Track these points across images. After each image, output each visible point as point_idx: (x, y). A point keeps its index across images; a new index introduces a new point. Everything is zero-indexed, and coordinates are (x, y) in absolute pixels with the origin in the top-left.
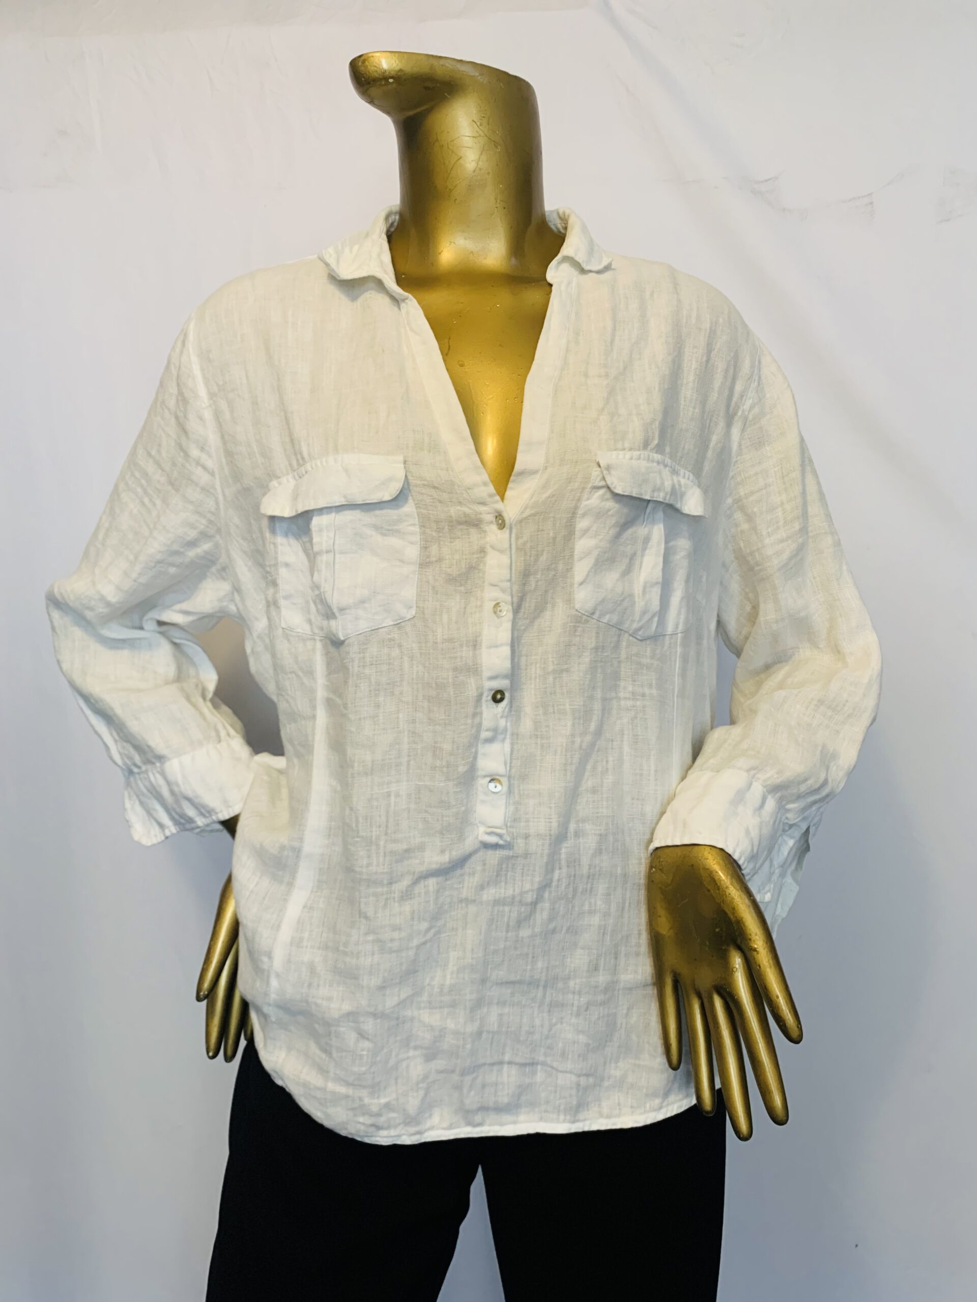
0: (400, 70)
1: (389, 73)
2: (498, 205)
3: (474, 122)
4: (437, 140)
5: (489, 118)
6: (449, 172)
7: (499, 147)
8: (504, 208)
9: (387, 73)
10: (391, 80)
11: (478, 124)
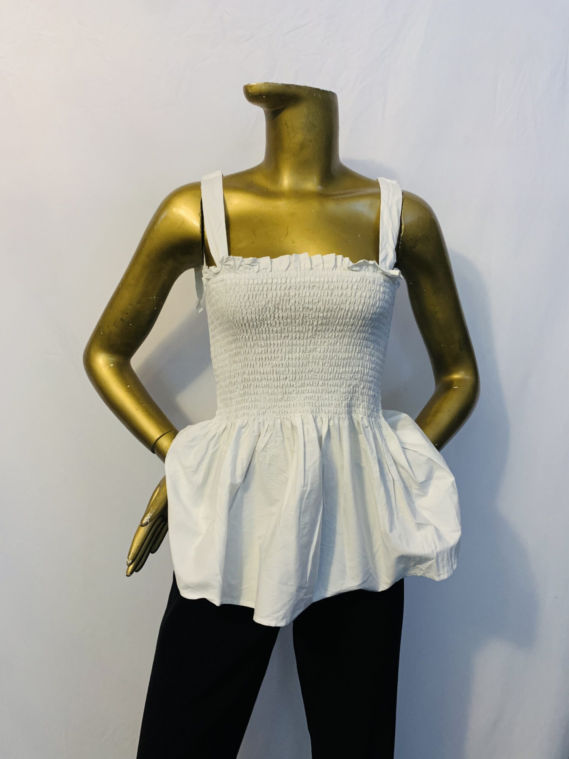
0: (269, 92)
1: (264, 93)
2: (315, 157)
3: (305, 116)
4: (286, 124)
5: (312, 115)
6: (291, 140)
7: (317, 128)
8: (318, 159)
9: (261, 92)
10: (264, 97)
11: (307, 117)
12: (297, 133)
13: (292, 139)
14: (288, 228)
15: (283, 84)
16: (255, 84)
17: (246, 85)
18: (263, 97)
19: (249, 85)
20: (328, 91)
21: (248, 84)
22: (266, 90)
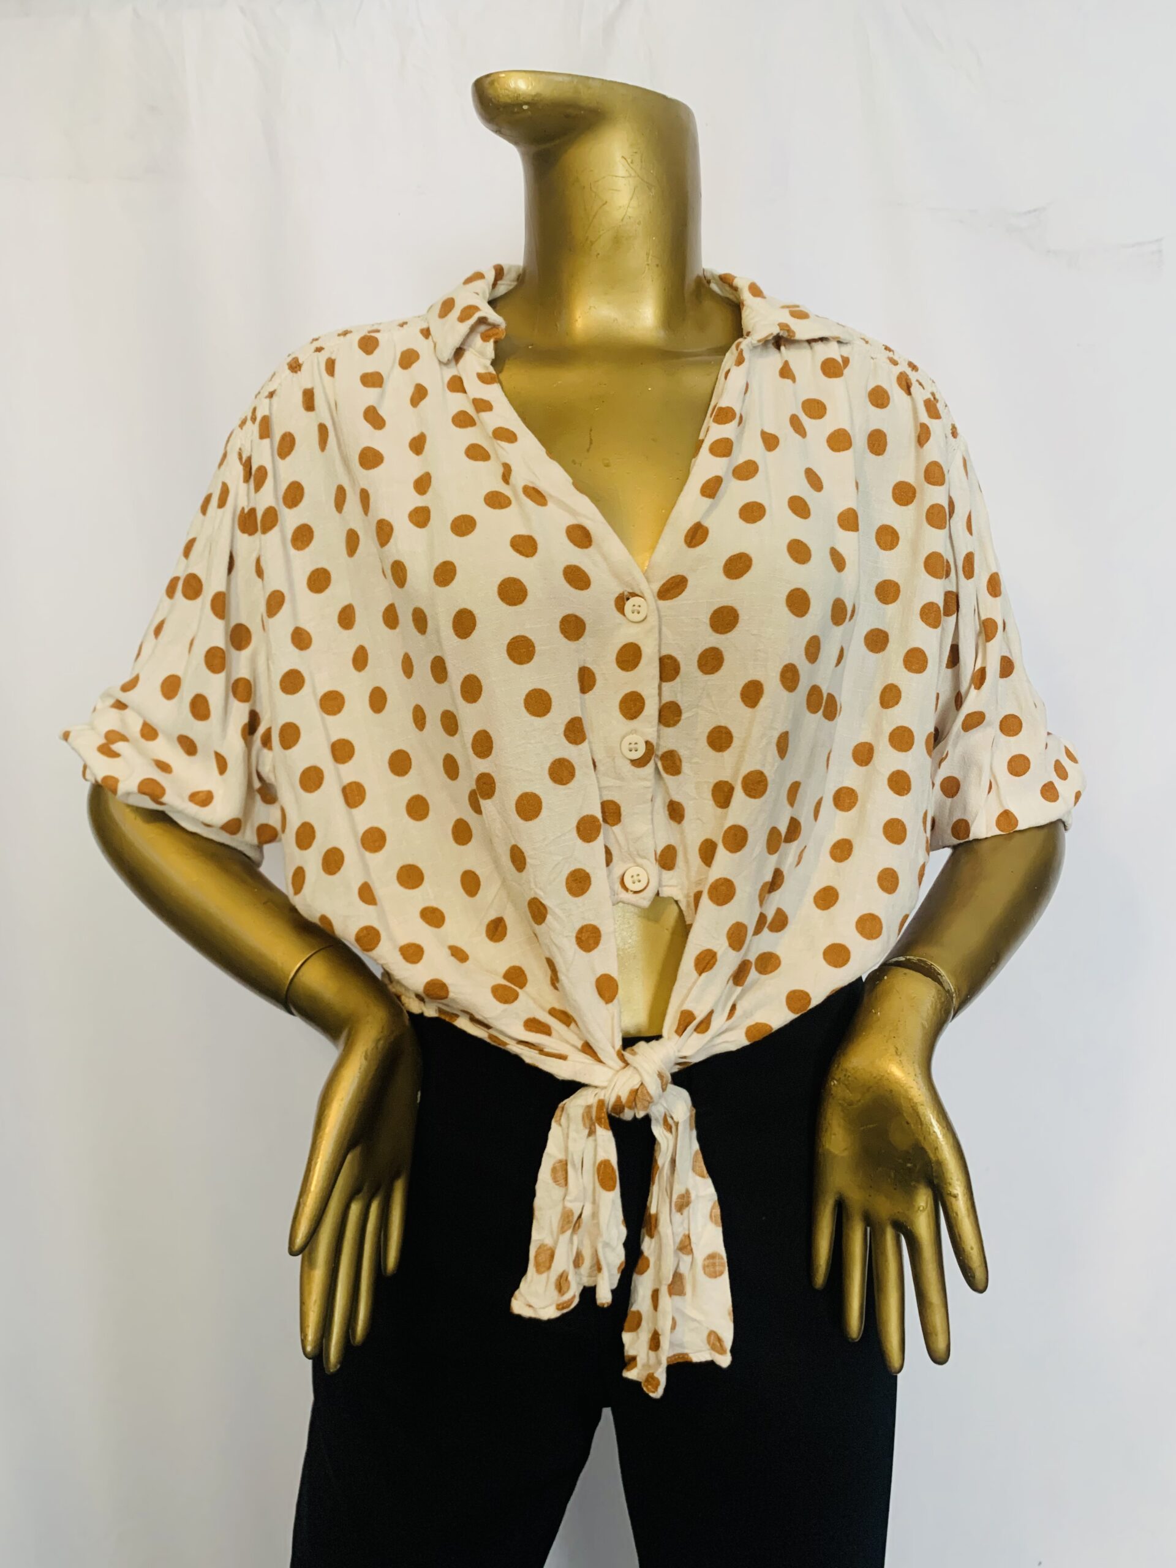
2: (650, 262)
4: (577, 180)
5: (641, 157)
6: (591, 220)
7: (653, 190)
9: (521, 98)
12: (606, 202)
13: (595, 216)
14: (591, 430)
15: (570, 77)
17: (479, 79)
18: (522, 106)
19: (486, 76)
21: (482, 76)
22: (530, 88)
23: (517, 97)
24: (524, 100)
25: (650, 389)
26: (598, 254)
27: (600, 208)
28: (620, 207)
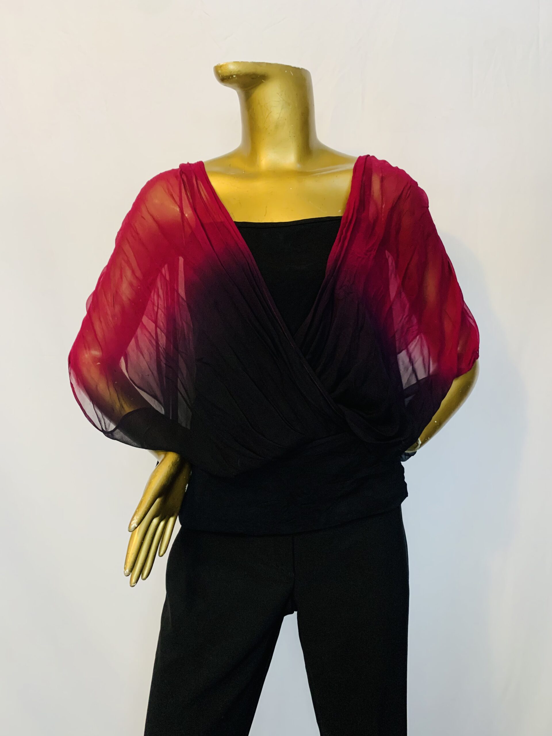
12: (271, 112)
13: (267, 118)
15: (252, 62)
16: (225, 64)
17: (216, 66)
18: (233, 76)
19: (219, 65)
20: (300, 68)
21: (217, 65)
22: (236, 69)
23: (231, 73)
24: (234, 74)
25: (291, 189)
26: (269, 133)
27: (269, 114)
28: (277, 113)
